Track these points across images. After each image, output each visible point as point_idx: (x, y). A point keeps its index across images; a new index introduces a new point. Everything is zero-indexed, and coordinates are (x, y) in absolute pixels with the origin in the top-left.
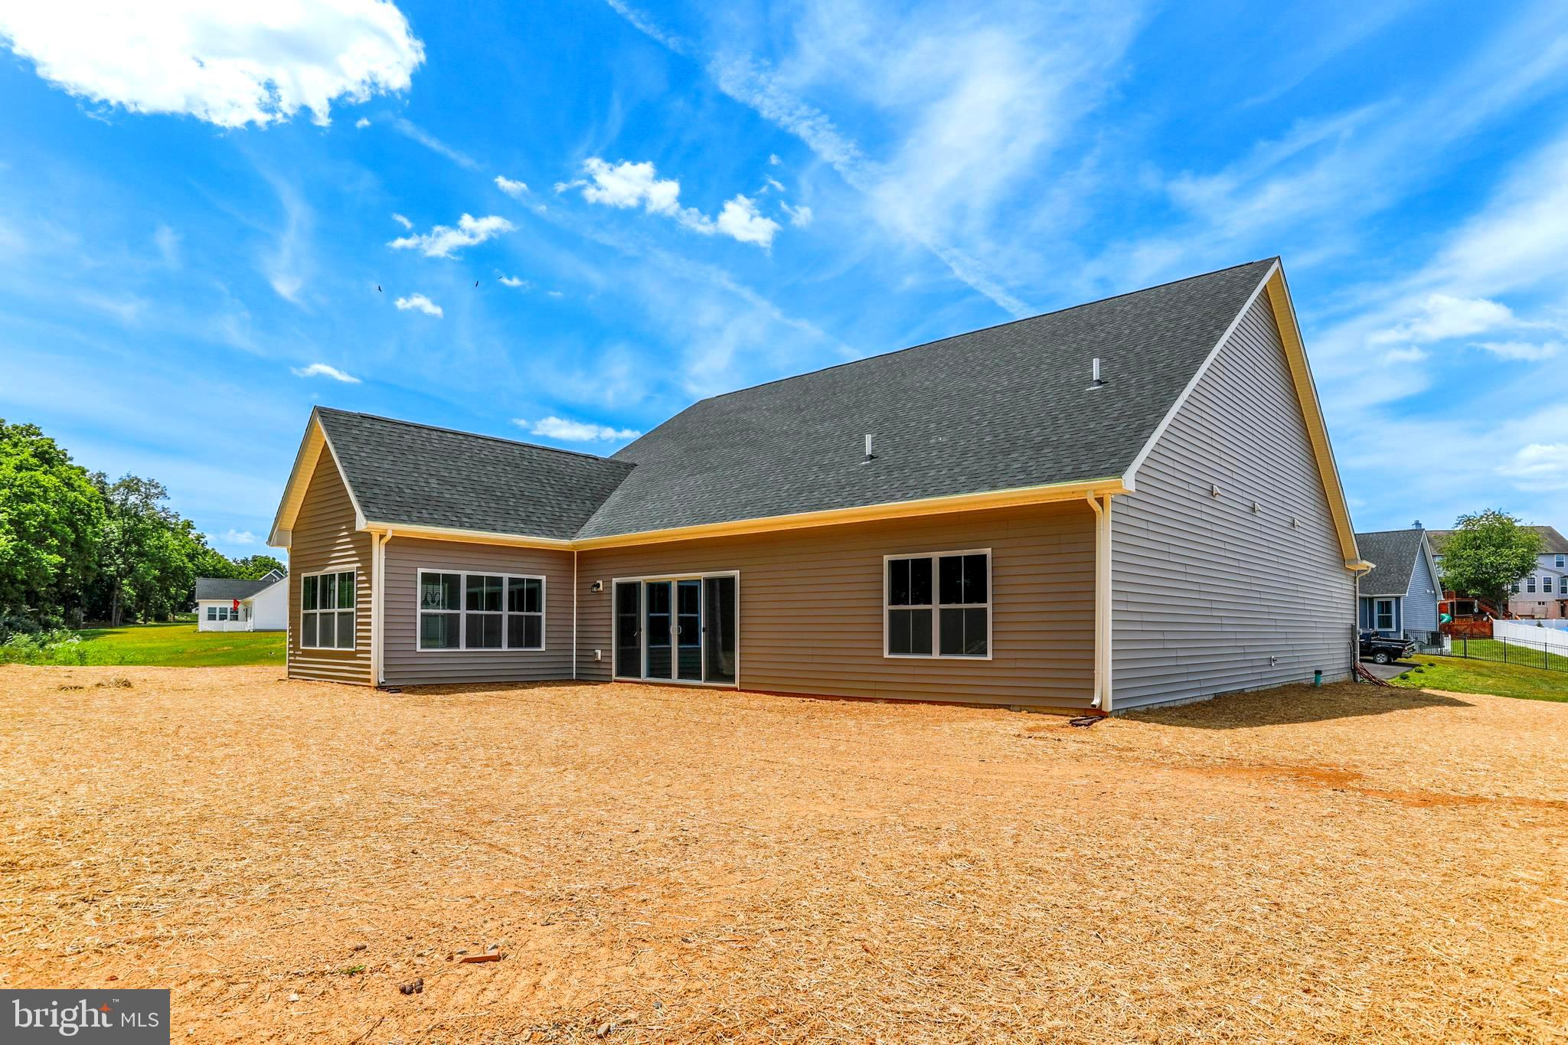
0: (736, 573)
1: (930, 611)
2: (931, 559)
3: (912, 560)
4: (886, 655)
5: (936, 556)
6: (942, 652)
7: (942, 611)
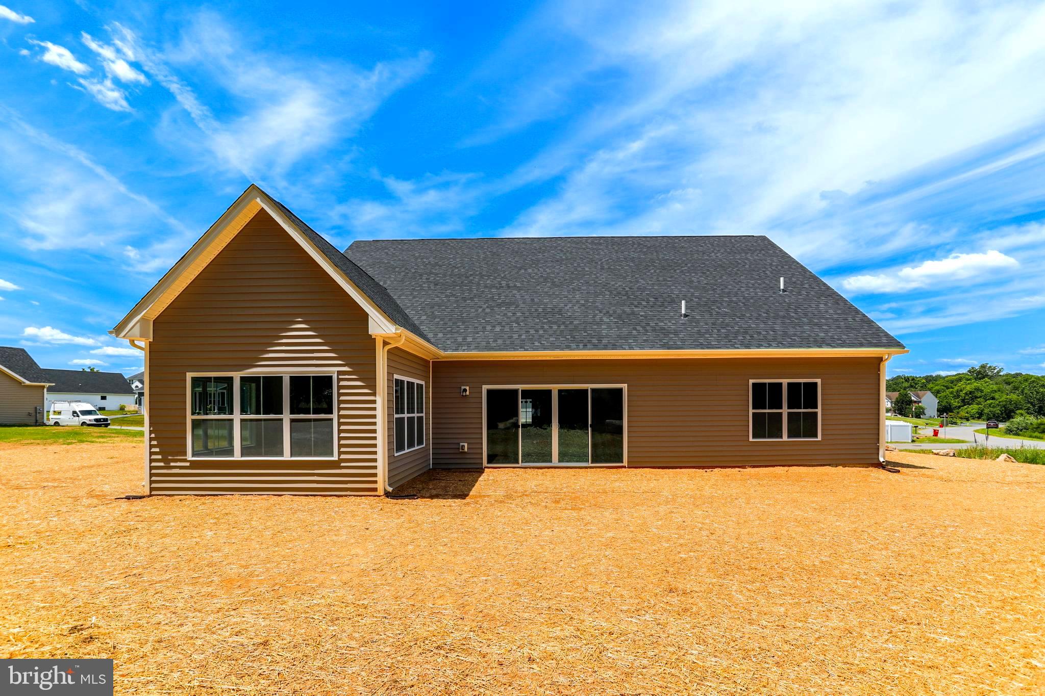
0: (625, 386)
1: (781, 414)
2: (782, 383)
3: (769, 383)
4: (751, 439)
5: (785, 382)
6: (789, 437)
7: (789, 413)
